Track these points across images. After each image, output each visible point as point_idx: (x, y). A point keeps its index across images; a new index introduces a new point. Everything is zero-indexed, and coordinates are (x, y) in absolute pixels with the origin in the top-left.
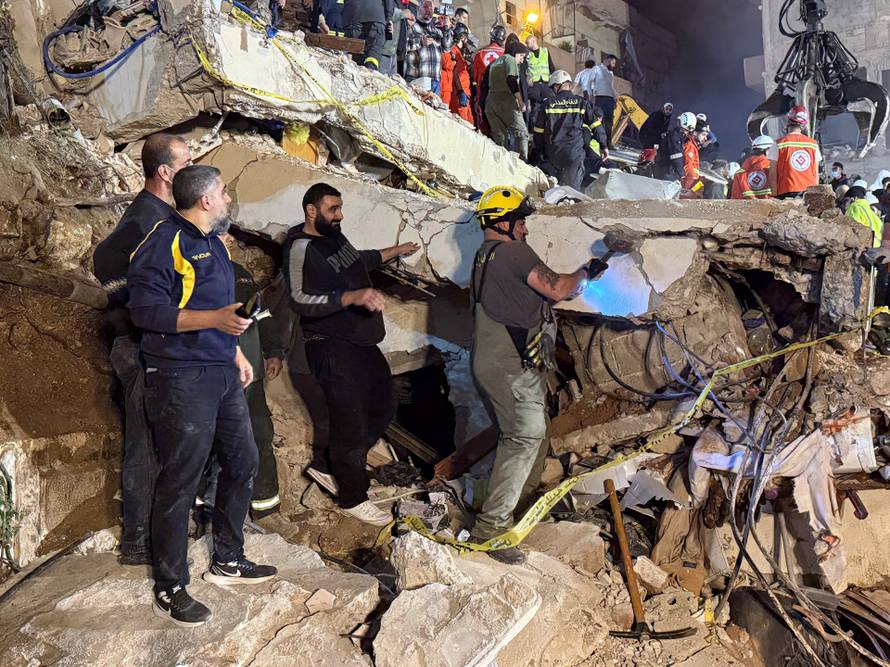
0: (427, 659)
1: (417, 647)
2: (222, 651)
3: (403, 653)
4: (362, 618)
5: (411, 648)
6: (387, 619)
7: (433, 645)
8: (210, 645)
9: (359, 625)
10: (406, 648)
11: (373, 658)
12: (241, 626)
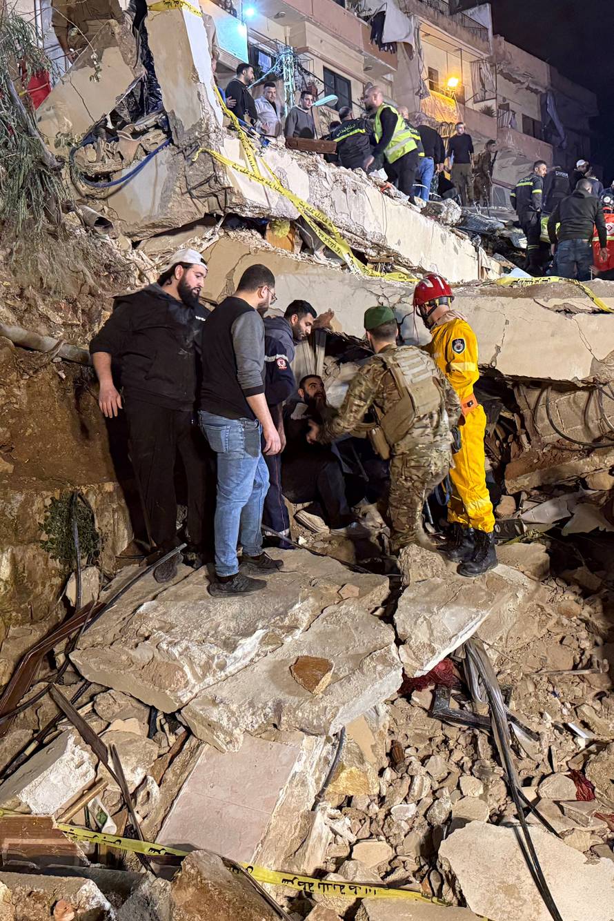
0: (433, 626)
1: (425, 619)
2: (287, 622)
3: (415, 623)
4: (380, 604)
5: (421, 619)
6: (402, 602)
7: (437, 618)
8: (278, 618)
9: (376, 609)
10: (417, 620)
11: (395, 627)
12: (297, 606)
